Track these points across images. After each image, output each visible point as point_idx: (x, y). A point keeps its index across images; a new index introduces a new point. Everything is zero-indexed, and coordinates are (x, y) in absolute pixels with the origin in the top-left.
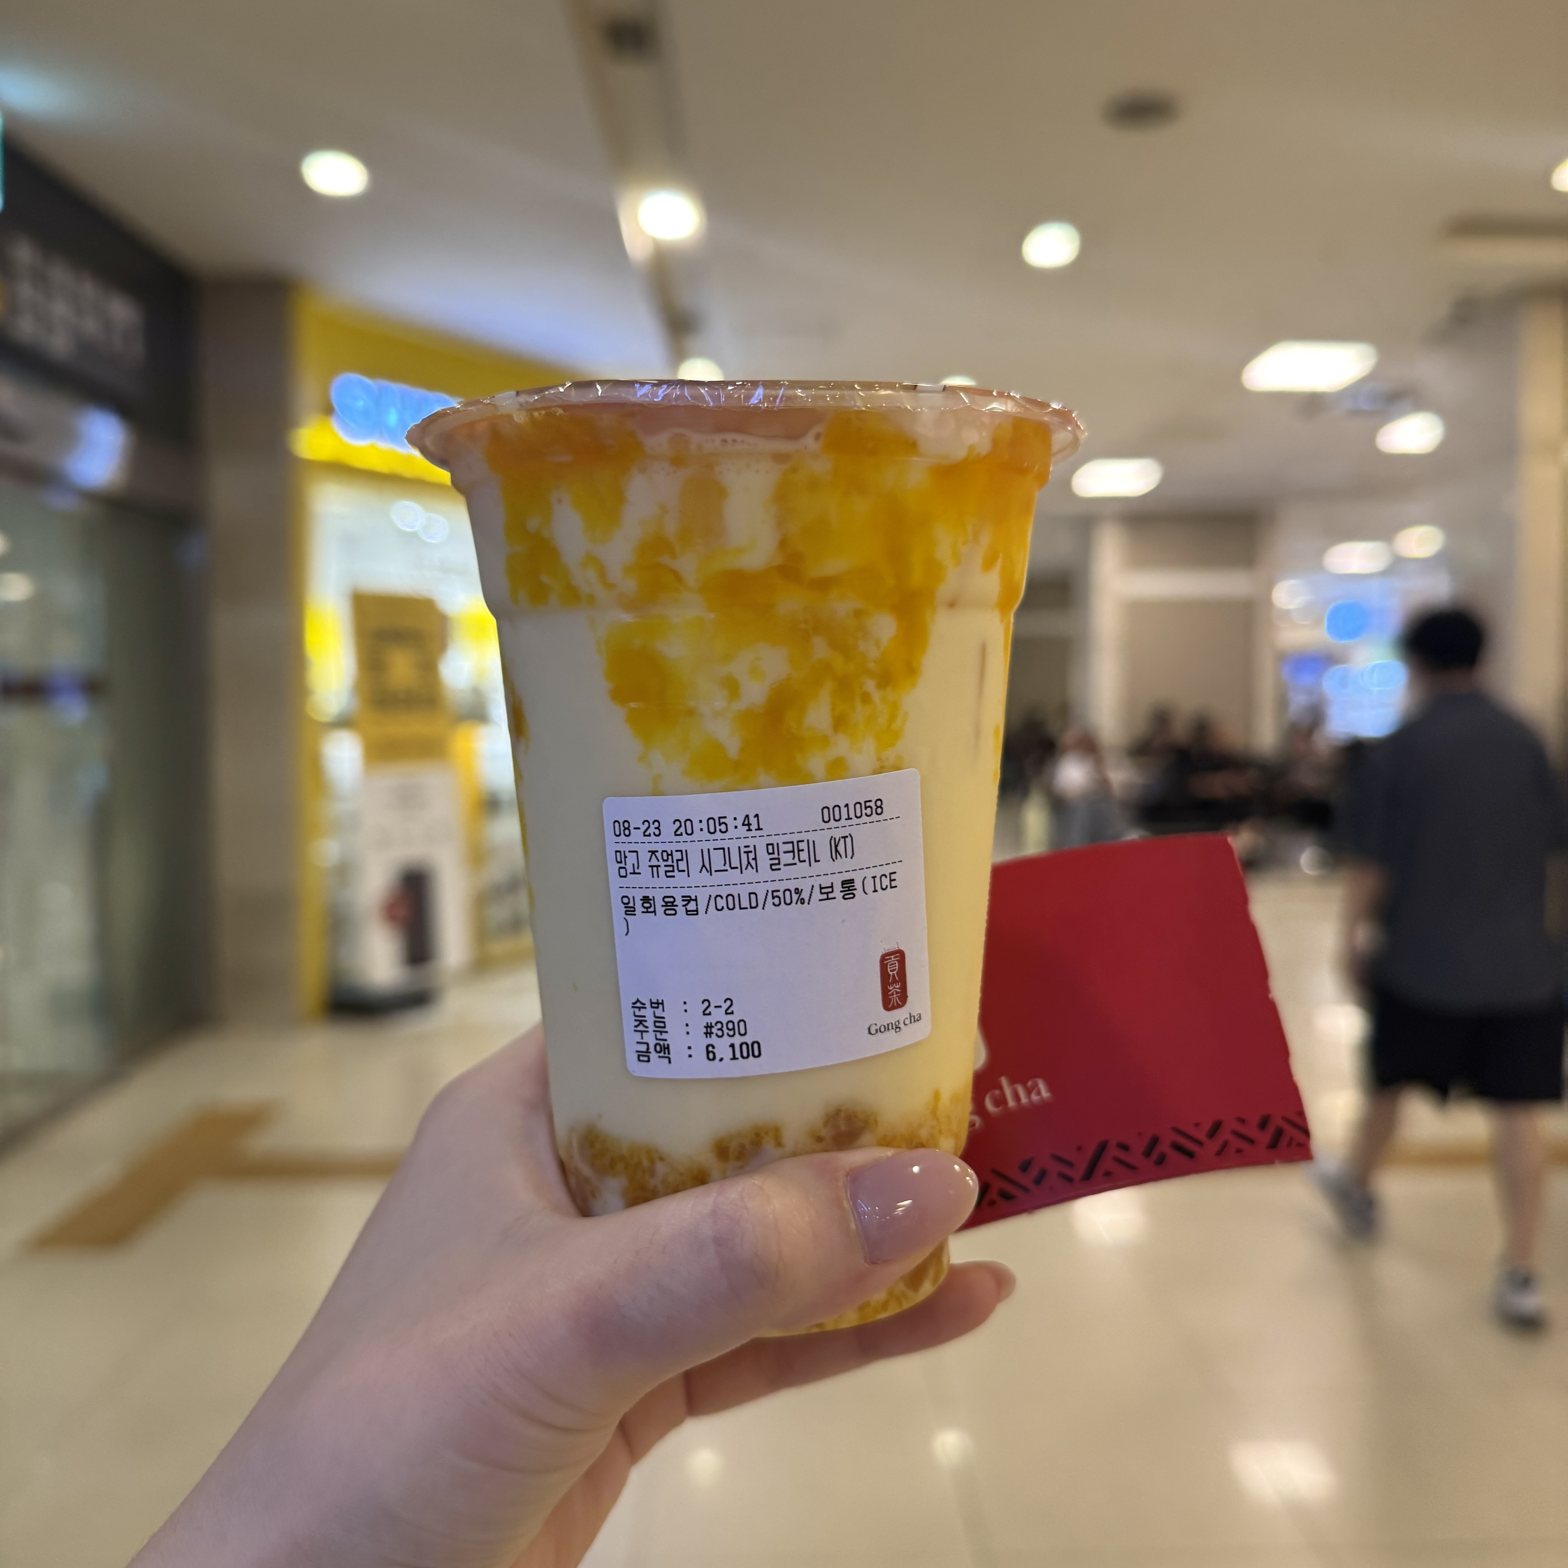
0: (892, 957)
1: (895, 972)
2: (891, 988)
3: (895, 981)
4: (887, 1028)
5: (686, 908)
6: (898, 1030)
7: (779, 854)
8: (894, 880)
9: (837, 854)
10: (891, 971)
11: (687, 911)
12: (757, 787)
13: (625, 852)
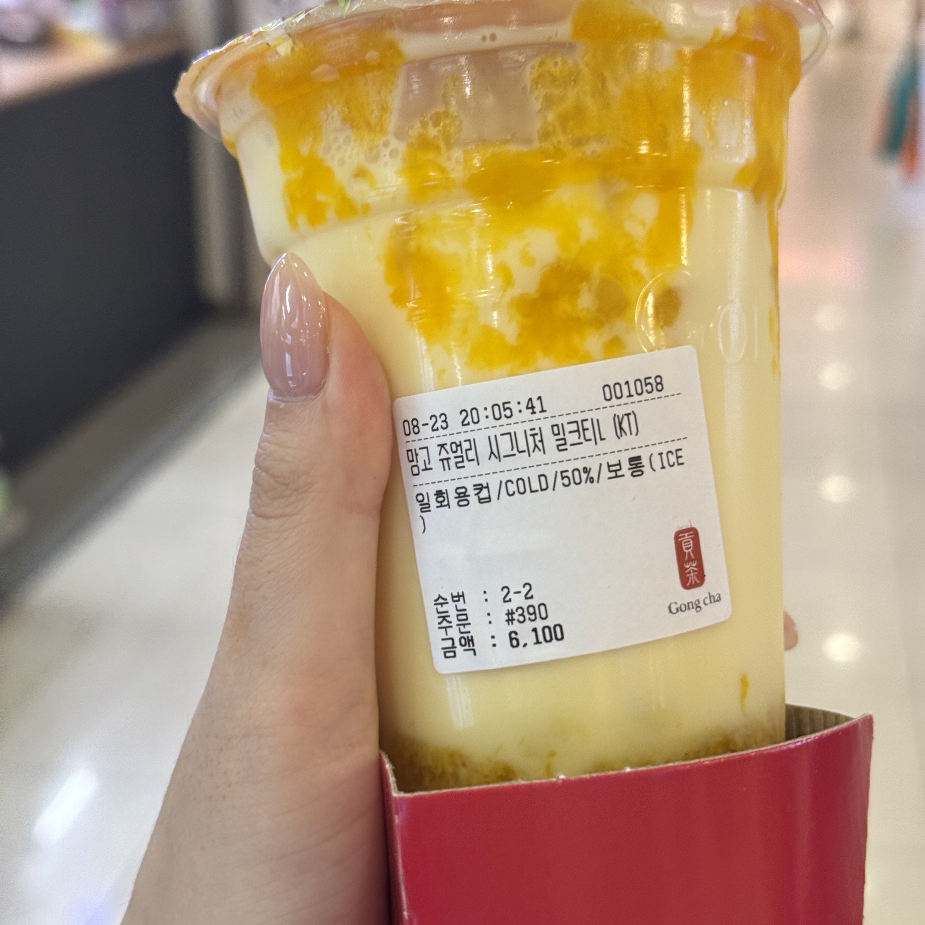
0: (686, 534)
1: (690, 550)
2: (688, 566)
3: (690, 560)
4: (688, 607)
5: (479, 497)
6: (698, 609)
7: (564, 435)
8: (681, 457)
9: (623, 432)
10: (687, 549)
12: (538, 370)
13: (415, 450)
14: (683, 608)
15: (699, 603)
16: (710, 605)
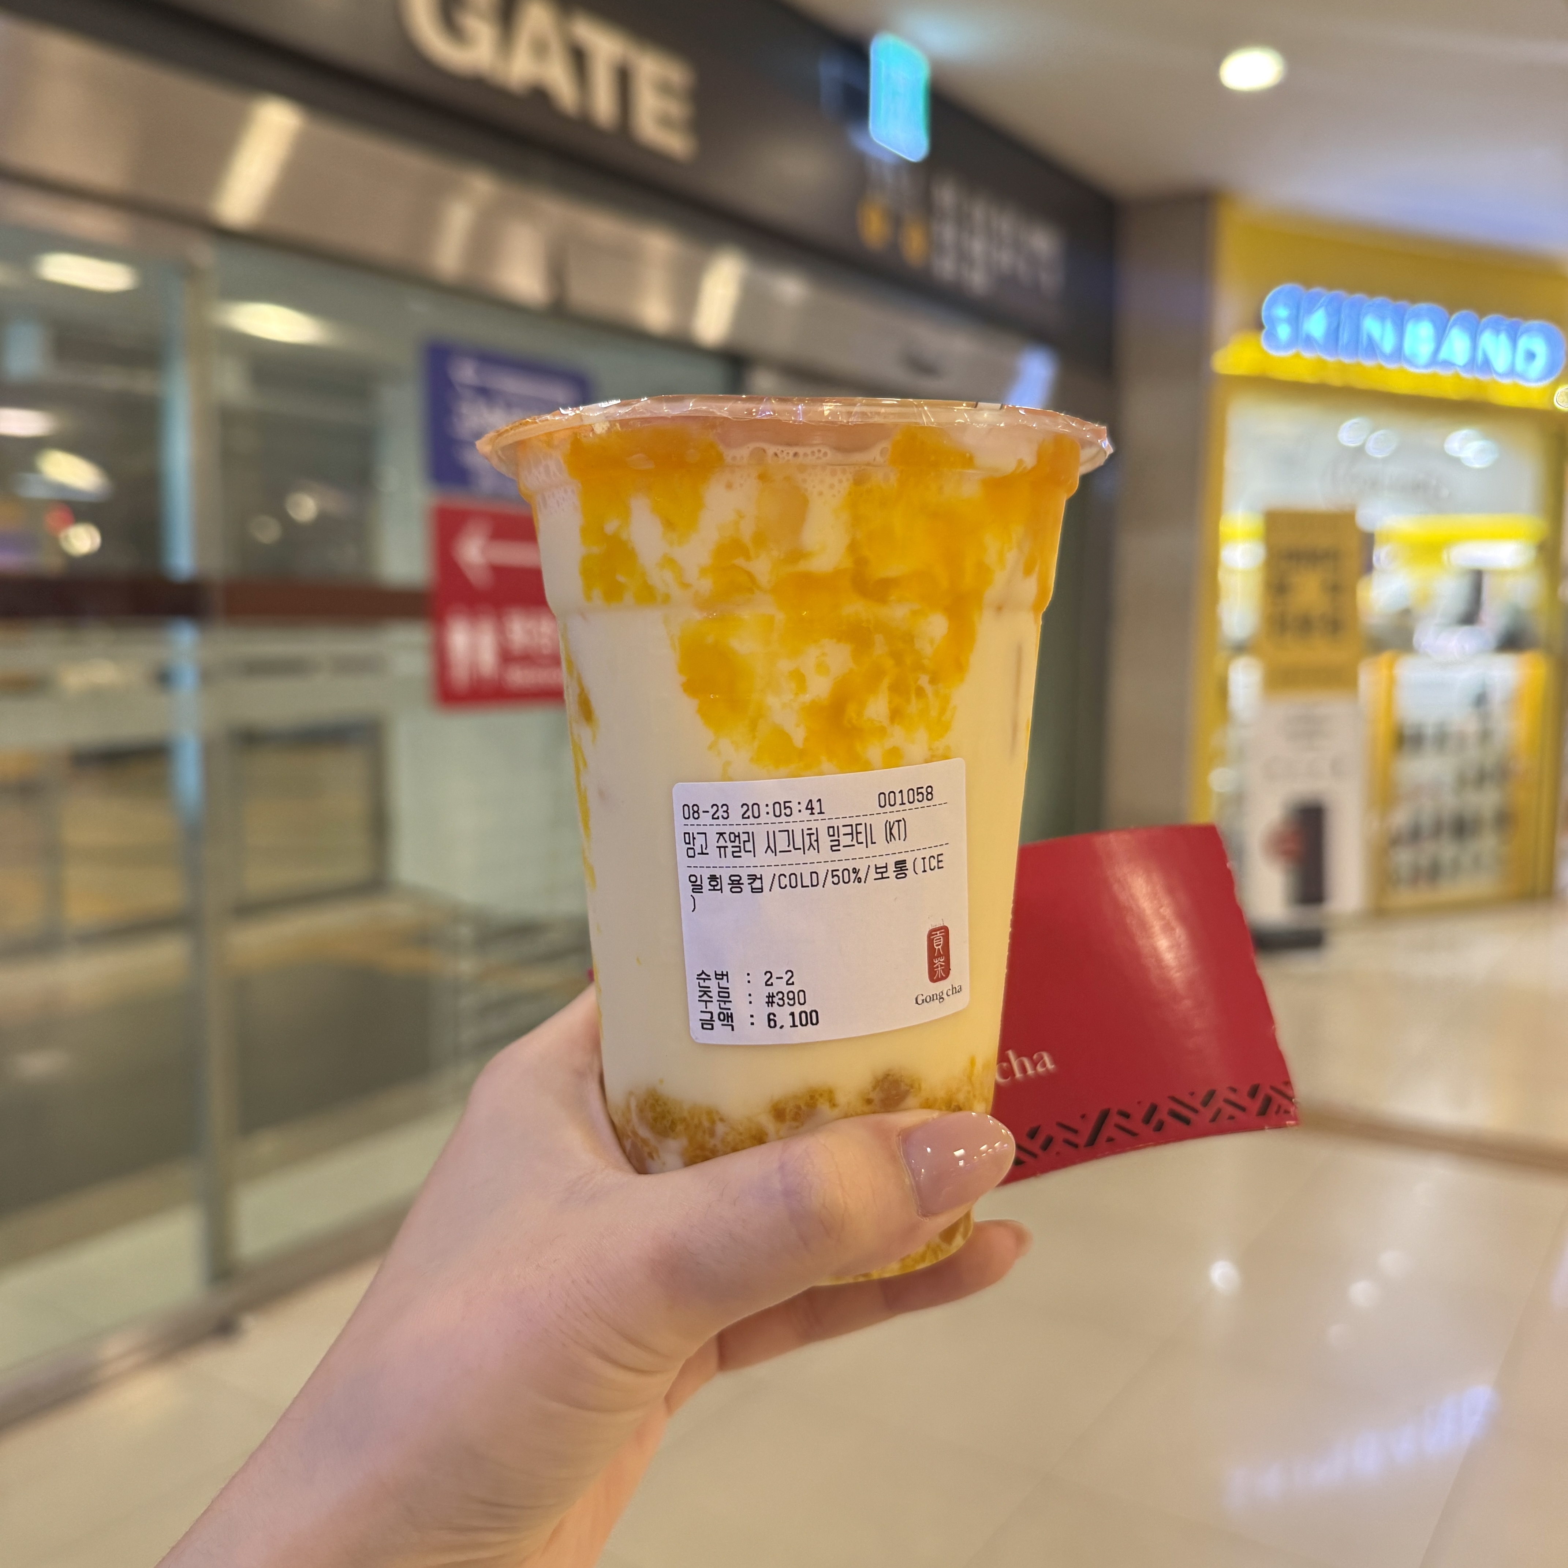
0: (938, 932)
1: (940, 947)
2: (936, 962)
3: (940, 955)
4: (932, 999)
5: (752, 886)
6: (941, 1000)
7: (839, 837)
8: (941, 861)
9: (892, 836)
10: (937, 945)
11: (752, 889)
12: (820, 773)
13: (693, 833)
14: (928, 1000)
15: (942, 995)
16: (952, 996)
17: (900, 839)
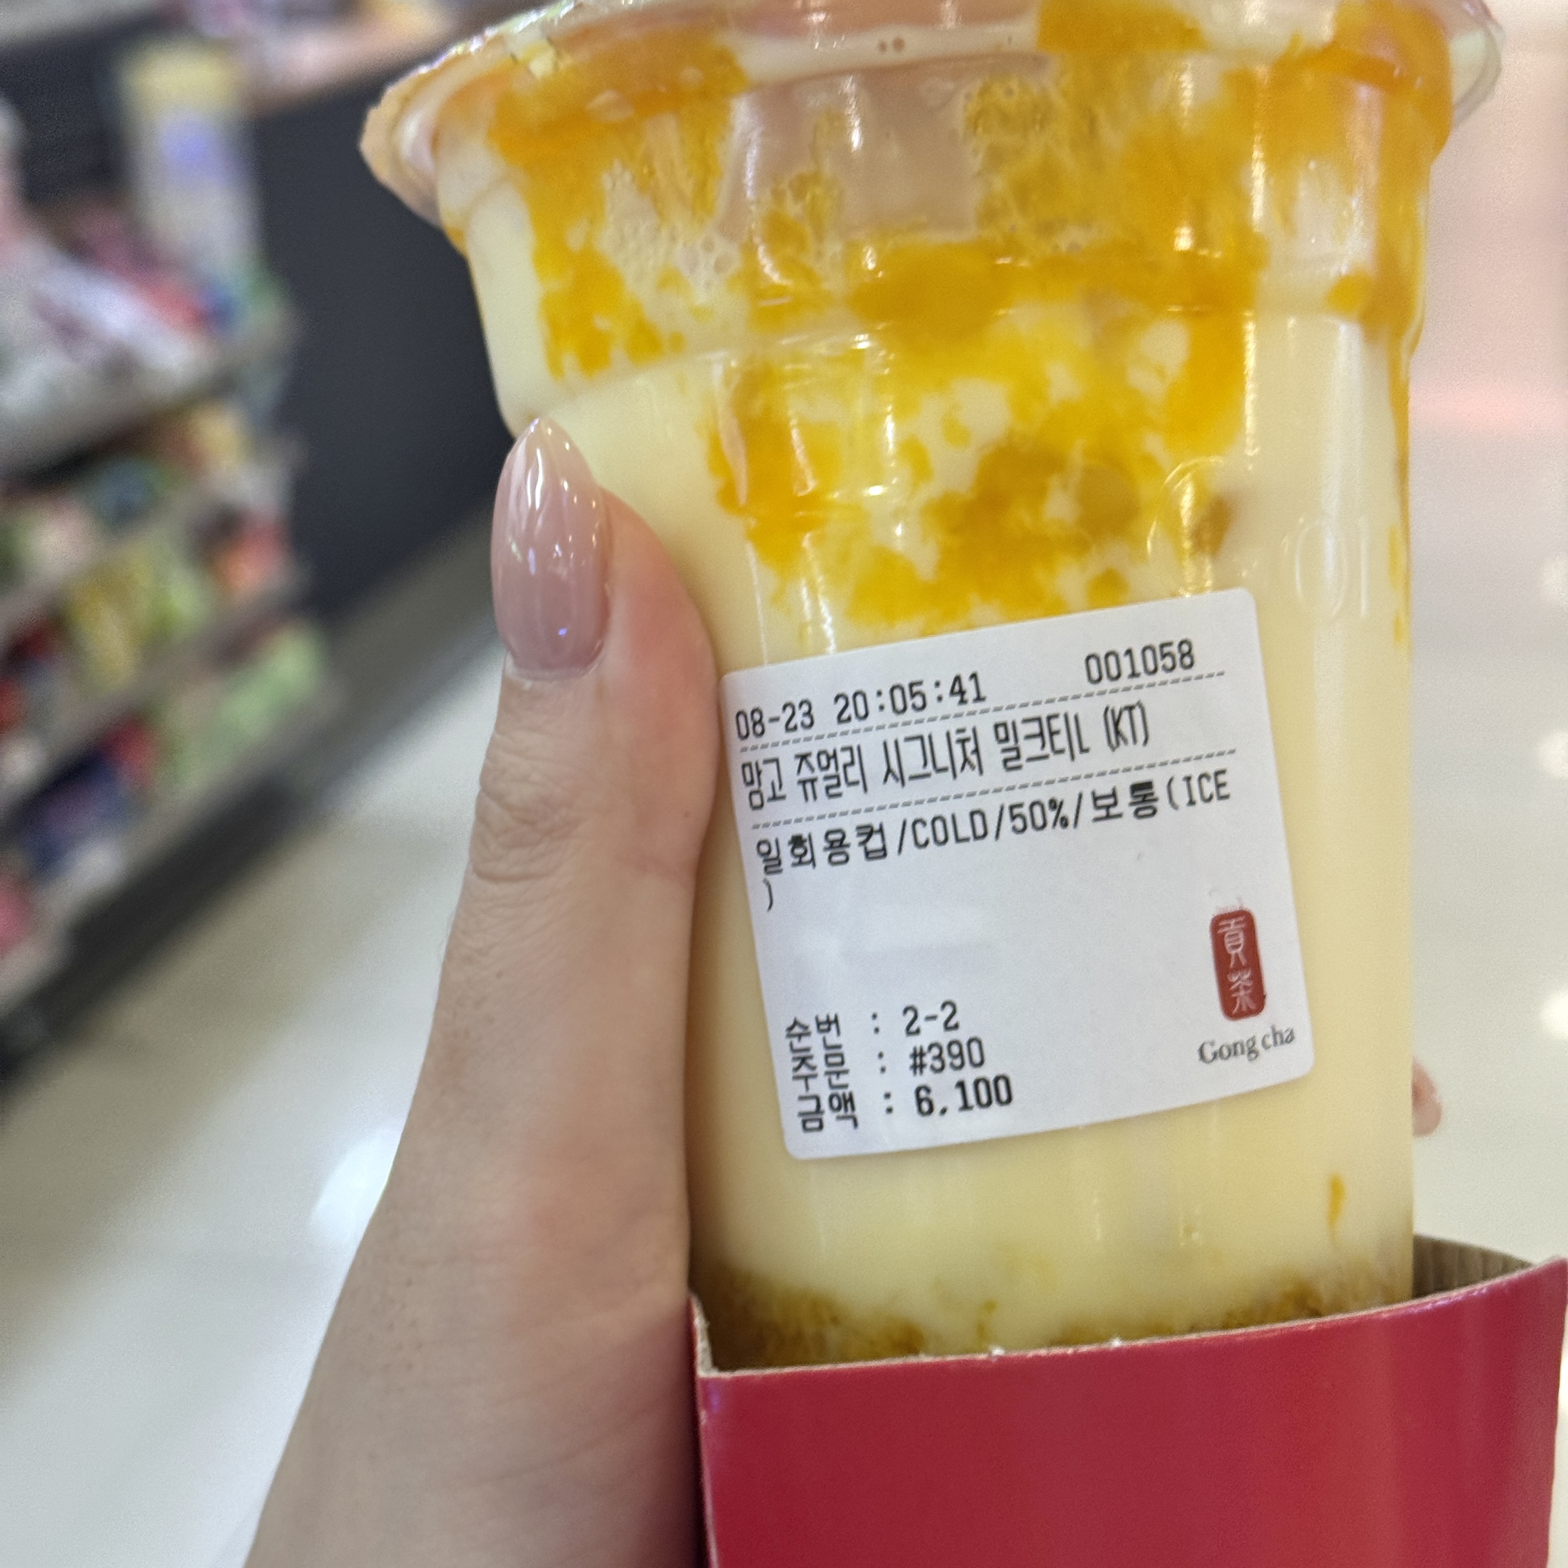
0: (1233, 922)
1: (1239, 950)
2: (1234, 979)
3: (1239, 967)
4: (1233, 1051)
5: (866, 849)
6: (1253, 1055)
7: (1016, 740)
8: (1224, 785)
9: (1120, 739)
10: (1234, 947)
11: (867, 853)
12: (970, 626)
13: (757, 765)
14: (1225, 1052)
15: (1254, 1044)
16: (1272, 1049)
17: (1135, 741)
